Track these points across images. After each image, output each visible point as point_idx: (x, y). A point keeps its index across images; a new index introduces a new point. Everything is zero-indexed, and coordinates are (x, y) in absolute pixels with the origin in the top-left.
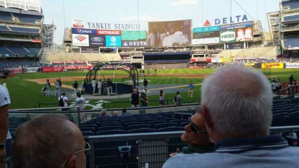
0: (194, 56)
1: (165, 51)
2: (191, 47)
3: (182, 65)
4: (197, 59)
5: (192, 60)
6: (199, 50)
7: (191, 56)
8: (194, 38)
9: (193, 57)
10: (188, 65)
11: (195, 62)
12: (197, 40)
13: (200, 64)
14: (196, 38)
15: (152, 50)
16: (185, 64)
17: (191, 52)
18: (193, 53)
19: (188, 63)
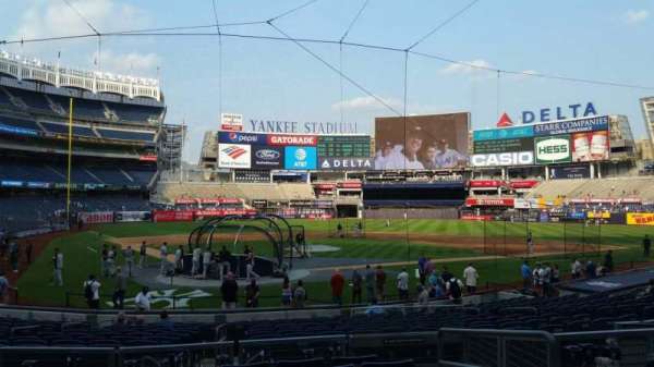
0: (476, 192)
1: (410, 179)
2: (468, 172)
4: (480, 200)
5: (470, 202)
6: (487, 179)
7: (467, 193)
8: (475, 153)
9: (472, 193)
10: (459, 213)
11: (478, 207)
12: (482, 156)
13: (489, 211)
14: (479, 153)
15: (381, 177)
16: (453, 210)
17: (468, 183)
18: (471, 185)
19: (460, 208)
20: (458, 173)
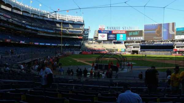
0: (177, 47)
1: (155, 43)
2: (175, 41)
3: (166, 52)
4: (178, 49)
5: (175, 50)
6: (179, 43)
7: (174, 47)
8: (177, 35)
9: (175, 47)
10: (171, 53)
11: (177, 51)
12: (179, 36)
13: (181, 53)
14: (178, 35)
15: (146, 42)
16: (169, 52)
17: (174, 44)
18: (175, 45)
19: (171, 52)
20: (171, 41)
